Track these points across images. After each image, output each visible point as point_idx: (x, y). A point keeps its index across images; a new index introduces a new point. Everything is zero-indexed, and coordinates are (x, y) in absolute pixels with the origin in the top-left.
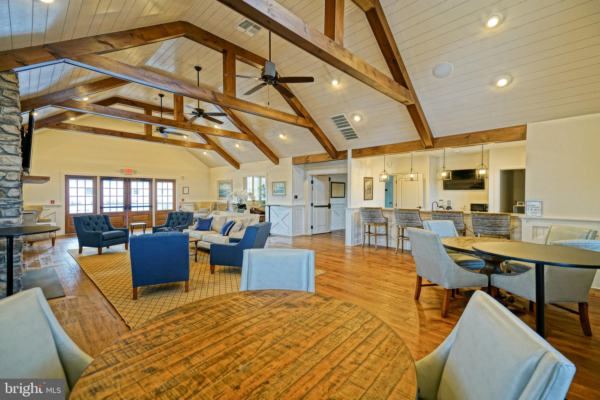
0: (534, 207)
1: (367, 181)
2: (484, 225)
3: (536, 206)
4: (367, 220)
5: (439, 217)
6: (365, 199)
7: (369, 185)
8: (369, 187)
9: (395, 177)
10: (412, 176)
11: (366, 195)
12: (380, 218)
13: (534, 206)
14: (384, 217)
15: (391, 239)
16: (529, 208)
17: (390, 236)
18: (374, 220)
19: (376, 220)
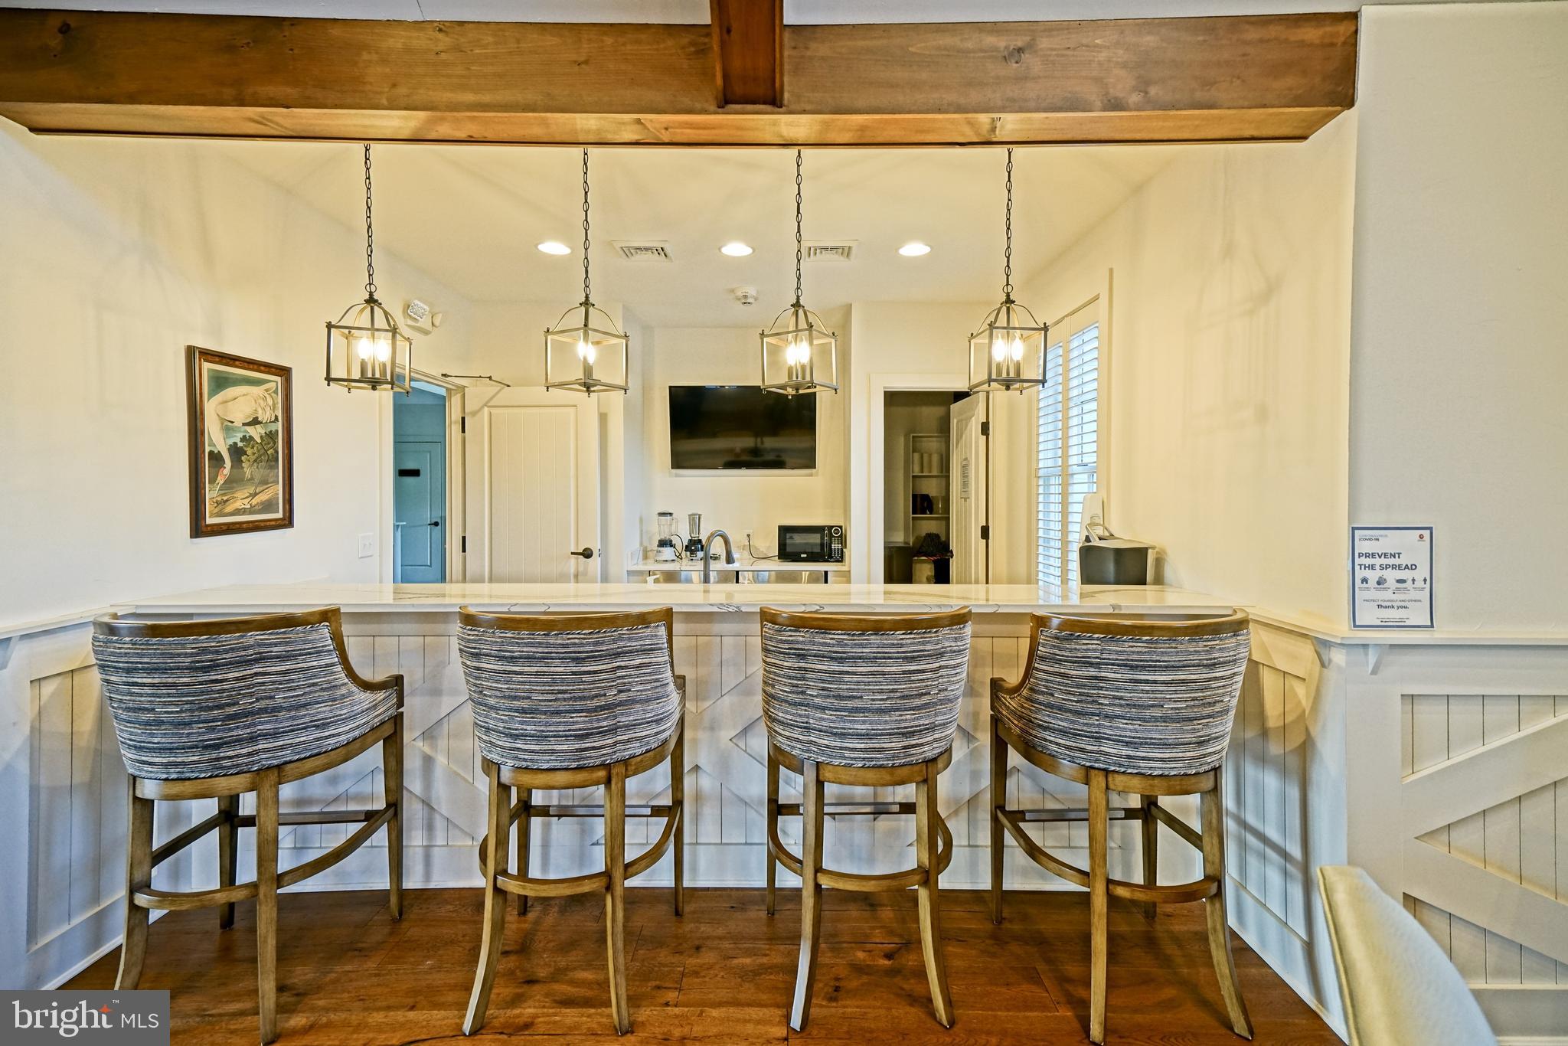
0: (1394, 567)
1: (221, 383)
2: (1148, 713)
3: (1403, 561)
4: (161, 750)
5: (836, 667)
6: (199, 529)
7: (255, 422)
8: (256, 432)
9: (456, 400)
10: (587, 351)
11: (211, 494)
12: (323, 711)
13: (1391, 561)
14: (367, 686)
15: (430, 828)
16: (1367, 573)
17: (427, 803)
18: (253, 739)
19: (275, 735)
